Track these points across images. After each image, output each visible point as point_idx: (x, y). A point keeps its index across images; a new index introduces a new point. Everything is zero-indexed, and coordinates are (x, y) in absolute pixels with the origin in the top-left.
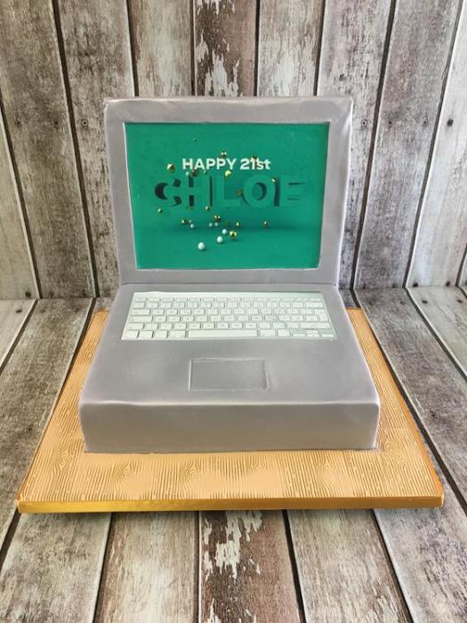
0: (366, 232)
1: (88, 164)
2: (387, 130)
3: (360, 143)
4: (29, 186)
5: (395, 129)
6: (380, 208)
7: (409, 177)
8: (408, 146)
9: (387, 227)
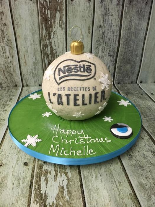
0: (119, 56)
2: (129, 6)
3: (116, 12)
5: (133, 5)
6: (126, 45)
7: (139, 30)
8: (138, 15)
9: (129, 54)
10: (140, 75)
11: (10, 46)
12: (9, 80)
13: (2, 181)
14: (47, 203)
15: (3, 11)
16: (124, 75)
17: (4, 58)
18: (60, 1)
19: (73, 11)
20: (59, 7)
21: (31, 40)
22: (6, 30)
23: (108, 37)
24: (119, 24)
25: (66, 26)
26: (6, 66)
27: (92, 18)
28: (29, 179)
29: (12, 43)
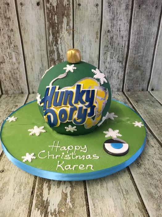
0: (129, 62)
2: (138, 10)
3: (125, 16)
5: (142, 10)
6: (136, 51)
7: (149, 35)
8: (148, 19)
9: (139, 60)
10: (151, 82)
11: (17, 52)
12: (15, 87)
13: (3, 186)
14: (49, 210)
15: (10, 17)
16: (134, 81)
17: (10, 64)
18: (67, 6)
19: (80, 16)
20: (66, 12)
21: (38, 46)
22: (13, 36)
23: (117, 42)
24: (128, 29)
25: (73, 31)
26: (13, 72)
27: (100, 23)
28: (31, 185)
29: (19, 49)
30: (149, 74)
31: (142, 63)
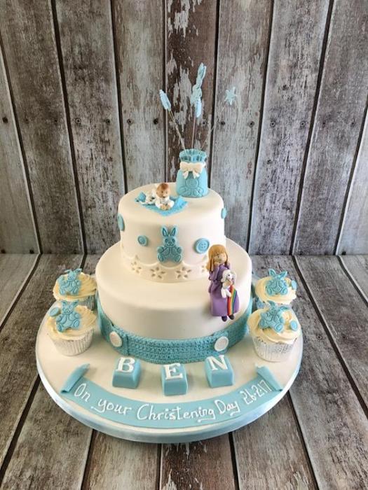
1: (80, 153)
4: (34, 168)
30: (337, 228)
31: (325, 211)
